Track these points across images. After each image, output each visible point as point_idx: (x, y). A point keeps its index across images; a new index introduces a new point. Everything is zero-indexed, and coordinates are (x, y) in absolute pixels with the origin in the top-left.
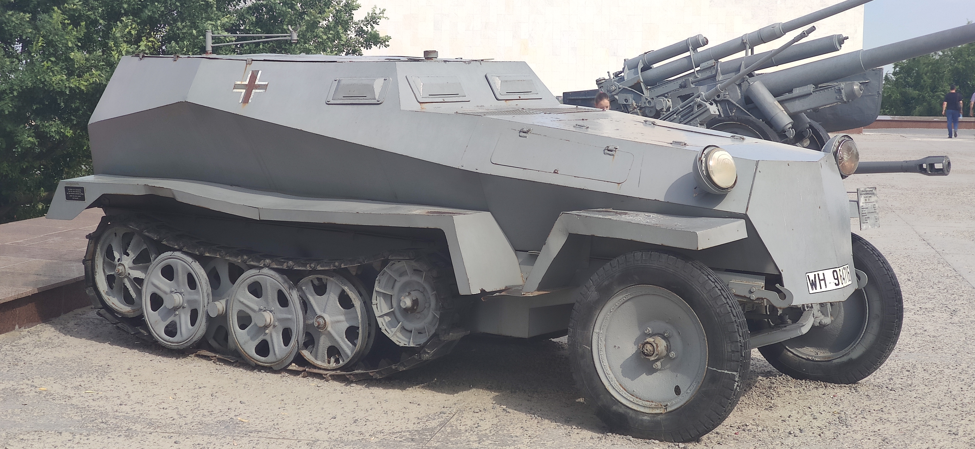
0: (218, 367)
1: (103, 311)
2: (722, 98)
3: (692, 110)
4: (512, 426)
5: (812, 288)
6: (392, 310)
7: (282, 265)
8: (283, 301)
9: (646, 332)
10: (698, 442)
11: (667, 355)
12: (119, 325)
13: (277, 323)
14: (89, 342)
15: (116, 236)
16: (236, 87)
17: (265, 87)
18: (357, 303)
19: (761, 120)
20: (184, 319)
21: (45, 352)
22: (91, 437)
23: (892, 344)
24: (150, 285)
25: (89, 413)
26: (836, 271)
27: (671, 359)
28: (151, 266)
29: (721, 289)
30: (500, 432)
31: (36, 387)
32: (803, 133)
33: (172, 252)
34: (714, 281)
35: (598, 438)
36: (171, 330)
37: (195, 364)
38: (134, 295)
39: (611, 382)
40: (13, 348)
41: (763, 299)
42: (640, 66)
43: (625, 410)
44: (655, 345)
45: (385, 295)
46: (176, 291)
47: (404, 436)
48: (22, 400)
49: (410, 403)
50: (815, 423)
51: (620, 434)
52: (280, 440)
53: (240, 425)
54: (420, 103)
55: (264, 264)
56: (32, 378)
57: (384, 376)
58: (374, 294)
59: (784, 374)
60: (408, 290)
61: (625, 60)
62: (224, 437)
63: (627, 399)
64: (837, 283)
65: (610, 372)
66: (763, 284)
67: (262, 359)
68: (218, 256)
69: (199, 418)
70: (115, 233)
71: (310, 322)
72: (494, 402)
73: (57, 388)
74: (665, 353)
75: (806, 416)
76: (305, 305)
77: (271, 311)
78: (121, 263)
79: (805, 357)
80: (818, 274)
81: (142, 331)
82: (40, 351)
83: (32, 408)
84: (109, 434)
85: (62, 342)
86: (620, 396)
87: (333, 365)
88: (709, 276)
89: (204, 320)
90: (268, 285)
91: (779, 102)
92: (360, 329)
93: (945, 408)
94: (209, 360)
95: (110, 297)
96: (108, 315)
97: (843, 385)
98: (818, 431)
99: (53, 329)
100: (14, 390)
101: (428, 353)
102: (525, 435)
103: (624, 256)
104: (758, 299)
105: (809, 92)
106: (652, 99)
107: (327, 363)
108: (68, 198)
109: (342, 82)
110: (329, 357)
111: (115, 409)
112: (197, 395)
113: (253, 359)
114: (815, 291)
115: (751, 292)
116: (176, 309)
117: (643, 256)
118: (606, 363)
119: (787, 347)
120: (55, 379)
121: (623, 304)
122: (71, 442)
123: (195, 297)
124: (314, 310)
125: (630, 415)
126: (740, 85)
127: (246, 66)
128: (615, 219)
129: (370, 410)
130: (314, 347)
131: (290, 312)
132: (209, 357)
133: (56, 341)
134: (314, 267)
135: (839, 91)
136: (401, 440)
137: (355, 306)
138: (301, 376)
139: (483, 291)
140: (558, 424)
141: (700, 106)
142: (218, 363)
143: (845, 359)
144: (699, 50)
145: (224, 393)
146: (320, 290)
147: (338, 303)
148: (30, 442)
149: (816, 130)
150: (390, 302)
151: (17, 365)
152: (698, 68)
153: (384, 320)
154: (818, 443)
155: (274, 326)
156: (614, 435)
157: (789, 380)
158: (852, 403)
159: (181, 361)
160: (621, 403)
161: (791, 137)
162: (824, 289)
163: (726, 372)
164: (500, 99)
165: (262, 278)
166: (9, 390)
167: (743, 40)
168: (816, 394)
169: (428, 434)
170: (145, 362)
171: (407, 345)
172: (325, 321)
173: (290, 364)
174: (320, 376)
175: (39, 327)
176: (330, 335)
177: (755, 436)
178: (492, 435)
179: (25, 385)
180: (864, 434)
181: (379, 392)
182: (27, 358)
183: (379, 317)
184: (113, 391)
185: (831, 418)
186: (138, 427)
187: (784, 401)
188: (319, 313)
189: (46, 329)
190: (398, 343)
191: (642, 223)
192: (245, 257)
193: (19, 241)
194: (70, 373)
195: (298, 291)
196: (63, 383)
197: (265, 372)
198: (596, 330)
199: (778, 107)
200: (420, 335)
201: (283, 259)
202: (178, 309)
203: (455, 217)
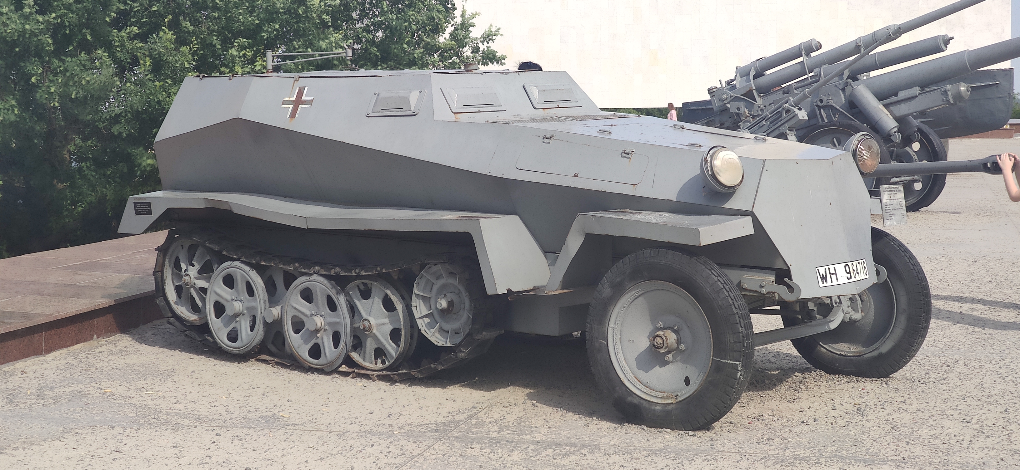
0: (276, 370)
1: (172, 320)
2: (825, 103)
3: (781, 116)
4: (536, 418)
5: (823, 282)
6: (431, 311)
7: (330, 271)
8: (332, 306)
9: (657, 326)
10: (708, 430)
11: (678, 348)
12: (187, 332)
13: (327, 327)
14: (161, 350)
15: (182, 248)
16: (285, 102)
17: (310, 102)
18: (399, 306)
19: (865, 125)
20: (244, 325)
21: (118, 359)
22: (141, 431)
23: (920, 337)
24: (213, 293)
25: (144, 411)
26: (848, 265)
27: (683, 351)
28: (213, 275)
29: (723, 282)
30: (522, 424)
31: (101, 389)
32: (911, 137)
33: (231, 262)
34: (717, 275)
35: (615, 428)
36: (233, 337)
37: (254, 368)
38: (200, 304)
39: (626, 375)
40: (89, 356)
41: (774, 293)
42: (753, 73)
43: (639, 400)
44: (664, 338)
45: (424, 298)
46: (236, 299)
47: (430, 427)
48: (86, 400)
49: (447, 399)
50: (833, 413)
51: (635, 425)
52: (313, 432)
53: (280, 419)
54: (455, 113)
55: (314, 271)
56: (100, 382)
57: (424, 375)
58: (414, 297)
59: (818, 370)
60: (445, 292)
61: (737, 68)
62: (262, 429)
63: (641, 390)
64: (849, 277)
65: (625, 365)
66: (773, 278)
67: (315, 361)
68: (273, 265)
69: (244, 414)
70: (182, 246)
71: (357, 325)
72: (526, 398)
73: (121, 390)
74: (675, 345)
75: (826, 407)
76: (353, 309)
77: (321, 316)
78: (188, 273)
79: (838, 353)
80: (829, 268)
81: (209, 338)
82: (114, 358)
83: (92, 407)
84: (157, 428)
85: (136, 350)
86: (635, 387)
87: (380, 365)
88: (713, 271)
89: (262, 326)
90: (318, 291)
91: (884, 105)
92: (403, 330)
93: (968, 400)
94: (268, 364)
95: (179, 307)
96: (177, 323)
97: (874, 379)
98: (831, 420)
99: (130, 339)
100: (81, 392)
101: (463, 352)
102: (545, 426)
103: (635, 254)
104: (769, 293)
105: (915, 95)
106: (765, 106)
107: (374, 364)
108: (137, 213)
109: (381, 96)
110: (376, 359)
111: (169, 408)
112: (249, 395)
113: (307, 361)
114: (825, 284)
115: (761, 287)
116: (236, 315)
117: (652, 253)
118: (621, 357)
119: (821, 343)
120: (121, 382)
121: (636, 299)
122: (122, 435)
123: (253, 304)
124: (361, 314)
125: (644, 405)
126: (843, 90)
127: (294, 83)
128: (626, 218)
129: (406, 406)
130: (362, 349)
131: (338, 316)
132: (267, 361)
133: (131, 349)
134: (359, 272)
135: (945, 93)
136: (426, 431)
137: (397, 308)
138: (350, 377)
139: (509, 291)
140: (580, 416)
141: (788, 111)
142: (276, 366)
143: (875, 353)
144: (813, 54)
145: (275, 393)
146: (366, 294)
147: (382, 306)
148: (83, 436)
149: (926, 134)
150: (429, 304)
151: (89, 370)
152: (812, 74)
153: (424, 321)
154: (826, 430)
155: (325, 330)
156: (630, 425)
157: (822, 376)
158: (878, 395)
159: (243, 365)
160: (636, 394)
161: (897, 141)
162: (835, 282)
163: (729, 361)
164: (537, 107)
165: (312, 284)
166: (76, 392)
167: (857, 43)
168: (846, 388)
169: (453, 425)
170: (208, 366)
171: (445, 345)
172: (370, 324)
173: (340, 366)
174: (367, 377)
175: (118, 337)
176: (375, 337)
177: (767, 425)
178: (514, 427)
179: (92, 388)
180: (876, 423)
181: (420, 390)
182: (99, 365)
183: (419, 318)
184: (171, 391)
185: (850, 408)
186: (186, 422)
187: (810, 394)
188: (365, 316)
189: (124, 339)
190: (436, 343)
191: (651, 221)
192: (297, 265)
193: (108, 258)
194: (136, 377)
195: (346, 296)
196: (128, 386)
197: (318, 374)
198: (612, 325)
199: (882, 111)
200: (456, 334)
201: (331, 266)
202: (238, 316)
203: (481, 221)
